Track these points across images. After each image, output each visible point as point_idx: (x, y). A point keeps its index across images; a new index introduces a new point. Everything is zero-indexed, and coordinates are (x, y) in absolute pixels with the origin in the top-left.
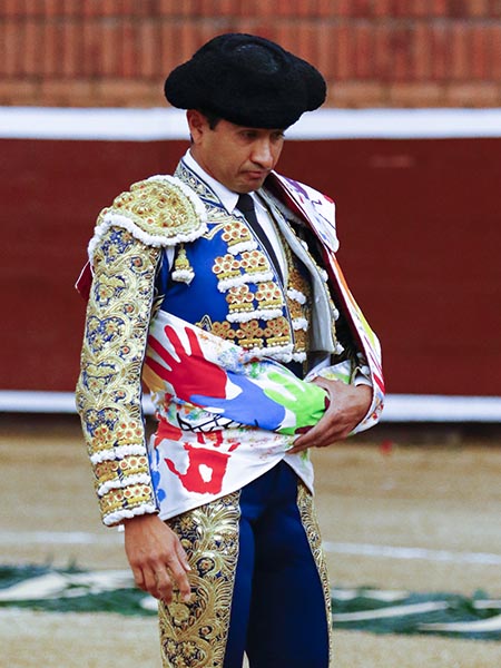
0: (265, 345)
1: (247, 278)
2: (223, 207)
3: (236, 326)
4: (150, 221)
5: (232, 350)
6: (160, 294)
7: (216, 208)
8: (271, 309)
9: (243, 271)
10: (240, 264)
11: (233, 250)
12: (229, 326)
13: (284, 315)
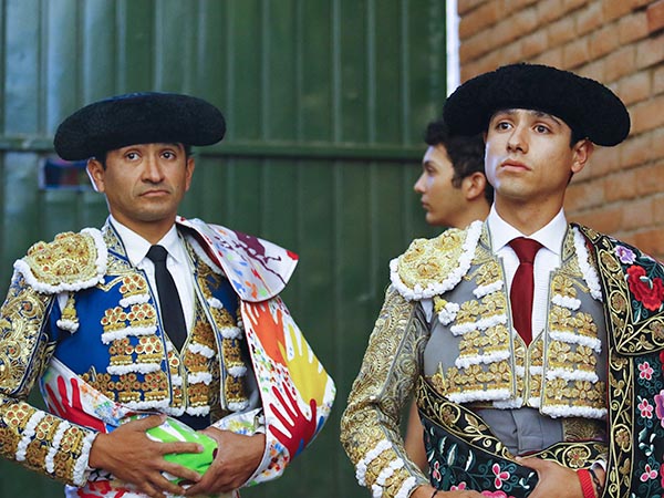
0: (142, 399)
1: (130, 330)
2: (128, 260)
3: (115, 378)
4: (47, 268)
5: (107, 404)
6: (50, 341)
7: (120, 261)
8: (149, 362)
9: (128, 323)
10: (127, 317)
11: (124, 303)
12: (109, 378)
13: (163, 369)
